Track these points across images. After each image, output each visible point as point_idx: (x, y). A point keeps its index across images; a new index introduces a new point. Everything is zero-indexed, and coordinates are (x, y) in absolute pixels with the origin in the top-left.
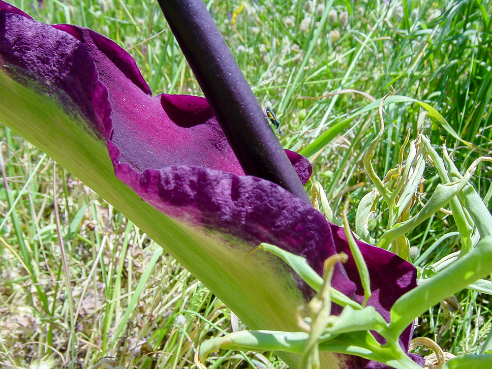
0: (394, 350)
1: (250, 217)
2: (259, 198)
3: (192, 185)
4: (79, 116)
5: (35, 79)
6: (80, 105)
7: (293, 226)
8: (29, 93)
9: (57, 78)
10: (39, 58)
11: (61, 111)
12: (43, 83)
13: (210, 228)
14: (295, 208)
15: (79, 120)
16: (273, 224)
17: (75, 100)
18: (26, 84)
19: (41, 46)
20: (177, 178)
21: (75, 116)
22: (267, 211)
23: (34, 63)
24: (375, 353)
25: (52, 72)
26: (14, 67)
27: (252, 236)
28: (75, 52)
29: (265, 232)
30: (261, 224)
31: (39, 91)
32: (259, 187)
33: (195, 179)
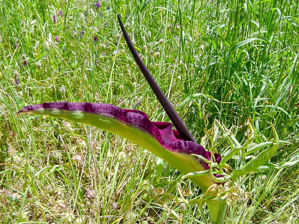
0: (221, 171)
1: (189, 149)
2: (190, 145)
3: (178, 145)
4: (147, 133)
5: (134, 126)
6: (147, 130)
7: (197, 150)
8: (132, 129)
9: (139, 125)
10: (134, 121)
11: (141, 132)
12: (136, 126)
13: (181, 153)
14: (197, 146)
15: (146, 134)
16: (193, 150)
17: (145, 130)
18: (131, 127)
19: (135, 118)
20: (175, 144)
21: (146, 133)
22: (192, 147)
23: (133, 122)
24: (218, 173)
25: (138, 123)
26: (128, 124)
27: (189, 153)
28: (144, 119)
29: (192, 152)
30: (190, 150)
31: (135, 128)
32: (190, 143)
33: (178, 143)
